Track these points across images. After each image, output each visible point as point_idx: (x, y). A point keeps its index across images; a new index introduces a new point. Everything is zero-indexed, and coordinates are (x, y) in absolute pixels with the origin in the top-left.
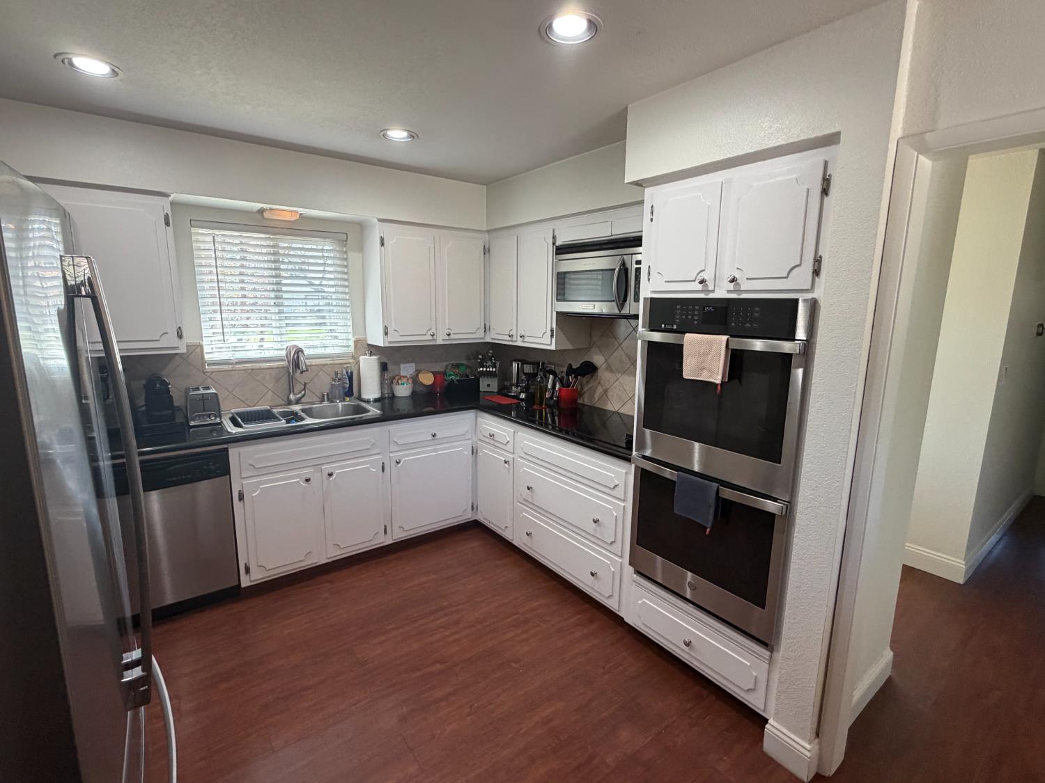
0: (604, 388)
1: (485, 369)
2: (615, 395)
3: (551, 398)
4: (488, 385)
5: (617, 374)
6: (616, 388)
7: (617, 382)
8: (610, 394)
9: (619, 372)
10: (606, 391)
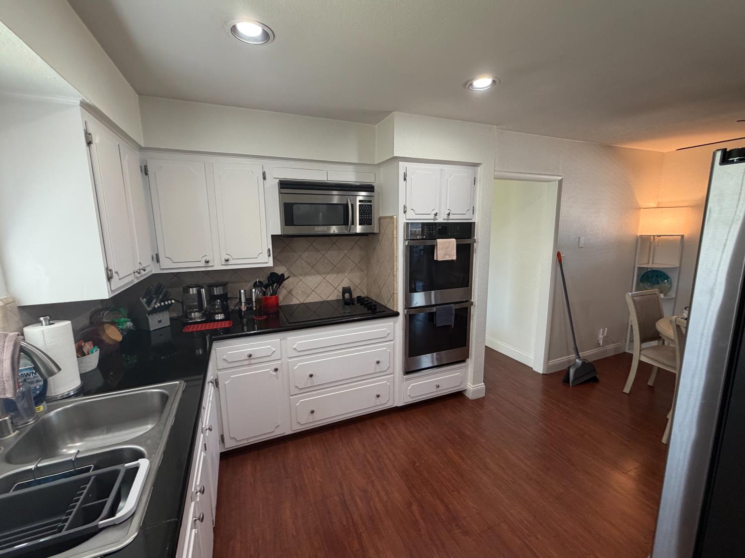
0: (288, 290)
1: (162, 304)
2: (300, 292)
3: (249, 309)
4: (160, 321)
5: (300, 277)
6: (300, 287)
7: (300, 283)
8: (294, 293)
9: (301, 275)
10: (290, 292)
